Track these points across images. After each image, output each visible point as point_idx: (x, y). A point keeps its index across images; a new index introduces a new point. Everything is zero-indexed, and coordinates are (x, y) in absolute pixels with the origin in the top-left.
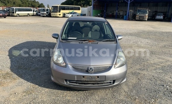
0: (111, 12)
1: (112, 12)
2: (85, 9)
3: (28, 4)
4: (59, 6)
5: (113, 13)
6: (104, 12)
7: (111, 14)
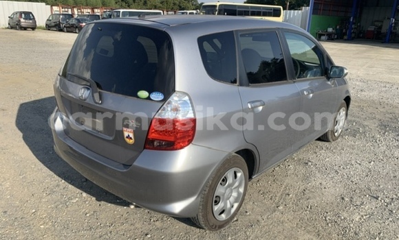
0: (373, 24)
1: (376, 23)
2: (294, 13)
3: (172, 4)
4: (218, 4)
5: (380, 28)
6: (349, 22)
7: (372, 28)
